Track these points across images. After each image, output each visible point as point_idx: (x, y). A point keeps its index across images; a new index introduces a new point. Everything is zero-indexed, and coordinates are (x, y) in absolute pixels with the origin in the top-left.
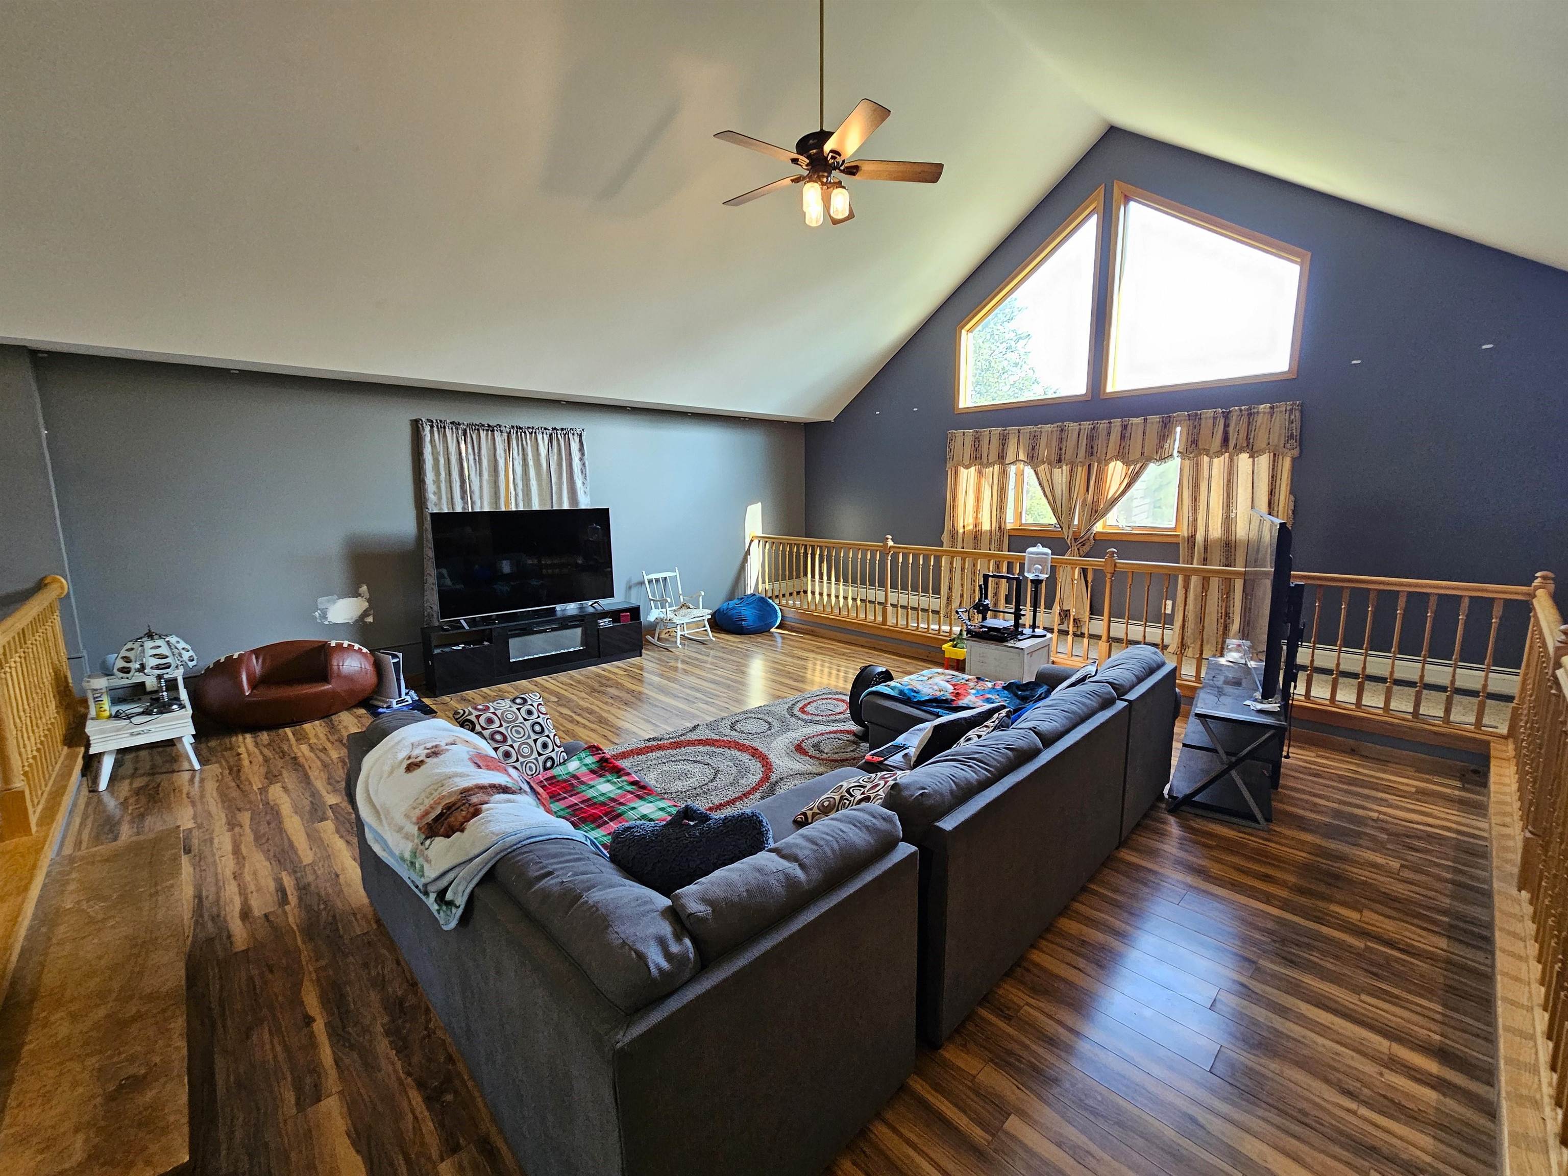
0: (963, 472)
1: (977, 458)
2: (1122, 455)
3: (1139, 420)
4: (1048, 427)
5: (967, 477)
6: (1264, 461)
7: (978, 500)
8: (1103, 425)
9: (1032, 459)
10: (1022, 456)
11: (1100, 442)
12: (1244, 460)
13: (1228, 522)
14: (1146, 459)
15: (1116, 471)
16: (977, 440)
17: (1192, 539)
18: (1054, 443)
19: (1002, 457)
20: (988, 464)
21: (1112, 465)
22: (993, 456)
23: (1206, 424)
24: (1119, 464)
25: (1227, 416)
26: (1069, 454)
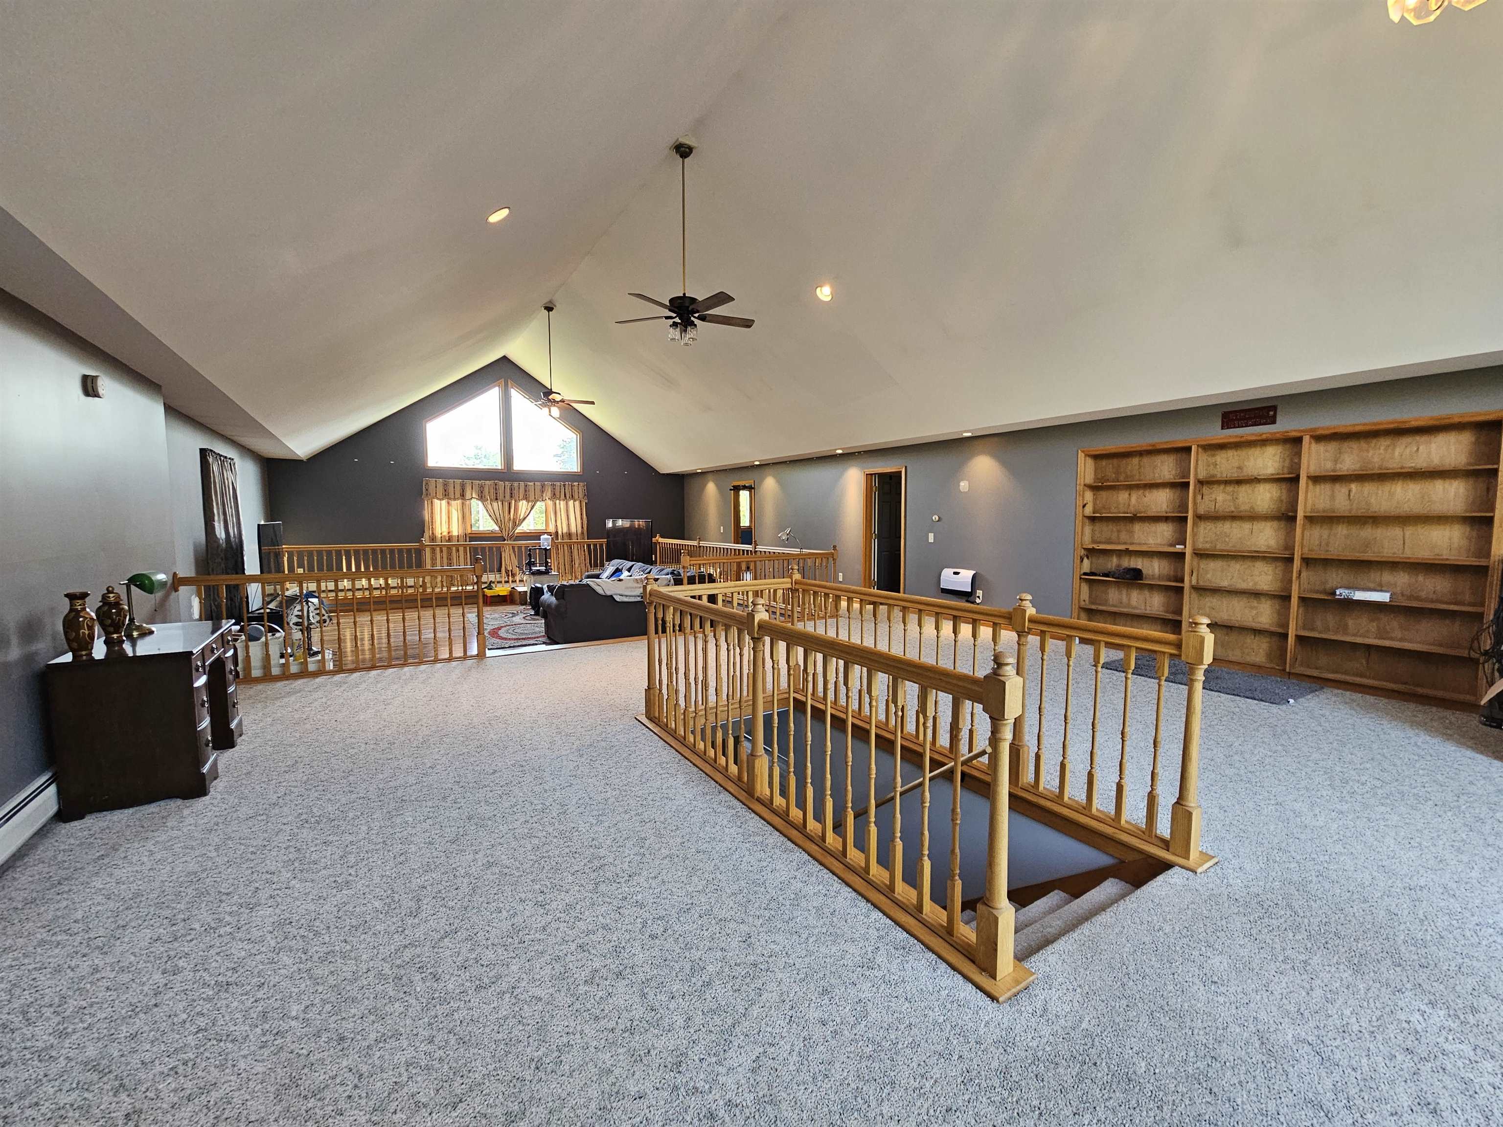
0: (437, 502)
1: (446, 495)
2: (526, 498)
3: (532, 484)
4: (487, 482)
5: (440, 506)
6: (577, 503)
7: (449, 518)
8: (516, 484)
9: (481, 498)
10: (474, 496)
11: (516, 492)
12: (571, 503)
13: (569, 525)
14: (536, 501)
15: (523, 505)
16: (445, 485)
17: (557, 532)
18: (492, 491)
19: (463, 496)
20: (455, 499)
21: (521, 503)
22: (458, 495)
23: (558, 489)
24: (524, 502)
25: (564, 485)
26: (501, 496)
